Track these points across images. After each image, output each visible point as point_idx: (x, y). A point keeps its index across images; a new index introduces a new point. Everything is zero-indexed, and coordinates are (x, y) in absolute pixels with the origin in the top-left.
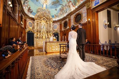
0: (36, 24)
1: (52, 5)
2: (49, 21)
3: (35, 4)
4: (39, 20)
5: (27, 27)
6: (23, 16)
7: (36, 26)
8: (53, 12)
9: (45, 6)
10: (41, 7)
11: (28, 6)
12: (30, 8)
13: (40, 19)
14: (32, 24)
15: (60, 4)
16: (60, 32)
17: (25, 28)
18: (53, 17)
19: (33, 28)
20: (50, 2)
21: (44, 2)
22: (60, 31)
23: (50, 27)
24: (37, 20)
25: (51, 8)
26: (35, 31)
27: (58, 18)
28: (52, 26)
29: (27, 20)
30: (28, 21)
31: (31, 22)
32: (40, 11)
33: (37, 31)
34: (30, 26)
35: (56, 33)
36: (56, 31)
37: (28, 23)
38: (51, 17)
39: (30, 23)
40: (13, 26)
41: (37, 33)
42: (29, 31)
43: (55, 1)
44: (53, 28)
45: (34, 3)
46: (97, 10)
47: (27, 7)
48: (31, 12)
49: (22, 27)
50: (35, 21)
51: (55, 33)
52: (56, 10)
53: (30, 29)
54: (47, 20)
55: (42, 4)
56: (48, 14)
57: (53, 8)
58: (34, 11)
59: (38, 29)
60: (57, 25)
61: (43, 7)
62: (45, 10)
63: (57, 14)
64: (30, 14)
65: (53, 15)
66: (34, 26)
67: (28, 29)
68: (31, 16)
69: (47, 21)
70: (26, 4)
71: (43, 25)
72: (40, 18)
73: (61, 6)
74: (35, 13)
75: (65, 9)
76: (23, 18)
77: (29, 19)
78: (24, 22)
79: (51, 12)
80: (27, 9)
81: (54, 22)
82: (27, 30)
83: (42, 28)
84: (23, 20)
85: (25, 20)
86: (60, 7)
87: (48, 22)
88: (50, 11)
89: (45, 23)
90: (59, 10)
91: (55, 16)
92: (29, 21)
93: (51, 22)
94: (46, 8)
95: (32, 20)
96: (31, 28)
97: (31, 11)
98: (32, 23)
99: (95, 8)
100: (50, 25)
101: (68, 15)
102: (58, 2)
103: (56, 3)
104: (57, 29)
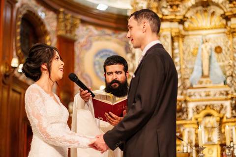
29: (82, 41)
30: (88, 45)
37: (86, 59)
69: (227, 18)
76: (46, 33)
77: (97, 25)
92: (98, 45)
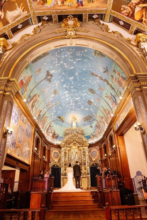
0: (63, 154)
1: (84, 121)
2: (82, 147)
3: (61, 125)
4: (67, 147)
5: (51, 160)
6: (46, 146)
7: (63, 156)
8: (88, 130)
9: (74, 125)
10: (70, 127)
11: (53, 132)
12: (55, 132)
13: (68, 145)
14: (57, 153)
15: (94, 120)
16: (101, 162)
17: (49, 161)
18: (88, 137)
19: (59, 161)
20: (81, 119)
21: (73, 120)
22: (101, 160)
23: (84, 155)
24: (64, 147)
25: (84, 125)
26: (63, 164)
27: (97, 138)
28: (87, 153)
31: (56, 151)
32: (68, 133)
33: (65, 165)
34: (56, 158)
35: (95, 164)
36: (95, 161)
37: (52, 154)
38: (84, 139)
39: (55, 153)
40: (35, 161)
41: (65, 168)
42: (54, 166)
43: (86, 117)
44: (89, 156)
45: (58, 125)
46: (121, 132)
47: (51, 133)
48: (57, 137)
49: (44, 161)
50: (62, 150)
51: (93, 165)
52: (91, 127)
53: (55, 162)
54: (79, 145)
55: (70, 123)
56: (80, 136)
57: (87, 125)
58: (61, 135)
59: (65, 160)
60: (96, 150)
61: (72, 127)
62: (75, 129)
63: (94, 133)
64: (56, 140)
65: (89, 134)
66: (61, 157)
67: (52, 163)
68: (56, 142)
70: (49, 131)
71: (74, 153)
72: (68, 143)
73: (96, 121)
74: (62, 138)
75: (101, 126)
76: (46, 149)
77: (54, 147)
78: (48, 154)
79: (85, 131)
80: (51, 135)
81: (91, 146)
82: (51, 165)
83: (73, 158)
84: (47, 151)
85: (49, 151)
86: (94, 124)
87: (80, 148)
88: (84, 129)
89: (77, 150)
90: (95, 126)
91: (92, 136)
92: (54, 151)
93: (85, 147)
94: (77, 126)
95: (58, 148)
96: (56, 160)
97: (57, 135)
98: (59, 153)
99: (117, 132)
100: (84, 152)
101: (104, 135)
102: (91, 117)
103: (89, 119)
104: (96, 157)
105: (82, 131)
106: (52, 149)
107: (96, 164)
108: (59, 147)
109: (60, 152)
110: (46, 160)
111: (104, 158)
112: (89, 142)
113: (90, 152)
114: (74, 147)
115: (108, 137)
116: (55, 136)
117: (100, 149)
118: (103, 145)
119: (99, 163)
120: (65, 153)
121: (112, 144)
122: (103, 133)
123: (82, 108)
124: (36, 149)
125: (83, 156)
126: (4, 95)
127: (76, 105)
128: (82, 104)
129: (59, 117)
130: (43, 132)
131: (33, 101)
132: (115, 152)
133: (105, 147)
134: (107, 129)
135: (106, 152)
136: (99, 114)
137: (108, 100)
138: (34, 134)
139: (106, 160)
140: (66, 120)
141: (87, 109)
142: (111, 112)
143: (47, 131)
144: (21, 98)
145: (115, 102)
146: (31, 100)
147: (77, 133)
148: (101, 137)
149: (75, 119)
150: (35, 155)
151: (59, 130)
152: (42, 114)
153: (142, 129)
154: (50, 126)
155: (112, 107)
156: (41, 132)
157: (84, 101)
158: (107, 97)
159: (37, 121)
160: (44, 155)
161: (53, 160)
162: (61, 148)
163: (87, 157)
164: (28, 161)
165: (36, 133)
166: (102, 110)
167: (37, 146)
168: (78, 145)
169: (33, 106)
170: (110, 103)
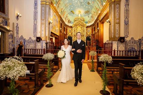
0: (73, 30)
1: (85, 14)
2: (83, 27)
3: (73, 16)
6: (65, 27)
8: (87, 19)
9: (80, 15)
10: (77, 17)
12: (69, 20)
13: (76, 27)
15: (90, 13)
17: (67, 34)
18: (87, 23)
19: (72, 34)
20: (83, 12)
24: (74, 27)
25: (85, 16)
27: (91, 23)
28: (85, 31)
32: (76, 20)
33: (74, 36)
34: (70, 32)
37: (68, 31)
38: (84, 24)
39: (70, 30)
42: (69, 36)
45: (71, 16)
48: (70, 22)
49: (64, 34)
51: (88, 36)
52: (89, 17)
55: (78, 15)
56: (82, 22)
58: (72, 21)
59: (75, 34)
60: (90, 29)
61: (78, 17)
62: (80, 18)
63: (89, 20)
65: (87, 21)
66: (72, 32)
68: (70, 25)
72: (76, 25)
74: (73, 22)
75: (94, 17)
78: (66, 31)
79: (85, 19)
80: (67, 21)
81: (87, 27)
82: (68, 36)
84: (65, 29)
85: (67, 29)
86: (90, 15)
89: (80, 29)
90: (91, 17)
96: (70, 34)
99: (100, 21)
100: (84, 30)
101: (95, 22)
102: (89, 11)
103: (87, 12)
104: (90, 33)
105: (83, 19)
106: (68, 28)
107: (89, 36)
108: (71, 27)
109: (72, 30)
110: (65, 34)
111: (93, 33)
112: (87, 25)
113: (87, 30)
114: (79, 27)
115: (96, 23)
116: (69, 22)
117: (92, 29)
118: (94, 27)
119: (91, 35)
120: (75, 30)
121: (98, 27)
122: (95, 21)
123: (84, 6)
124: (61, 29)
125: (83, 32)
126: (46, 4)
127: (81, 5)
128: (84, 4)
129: (72, 11)
130: (64, 20)
131: (58, 4)
132: (98, 31)
133: (94, 28)
134: (96, 19)
135: (94, 31)
136: (94, 10)
137: (98, 3)
138: (60, 21)
139: (94, 34)
140: (75, 13)
141: (87, 7)
142: (99, 10)
143: (65, 19)
144: (53, 4)
145: (102, 4)
146: (57, 3)
147: (81, 20)
148: (93, 23)
149: (80, 12)
150: (60, 31)
151: (71, 18)
152: (63, 10)
153: (110, 22)
154: (67, 16)
155: (100, 7)
156: (63, 20)
157: (85, 2)
158: (98, 1)
159: (60, 14)
160: (64, 31)
161: (69, 34)
162: (72, 28)
163: (85, 33)
164: (58, 34)
165: (61, 21)
166: (95, 8)
167: (61, 27)
168: (81, 26)
169: (58, 7)
170: (99, 5)
